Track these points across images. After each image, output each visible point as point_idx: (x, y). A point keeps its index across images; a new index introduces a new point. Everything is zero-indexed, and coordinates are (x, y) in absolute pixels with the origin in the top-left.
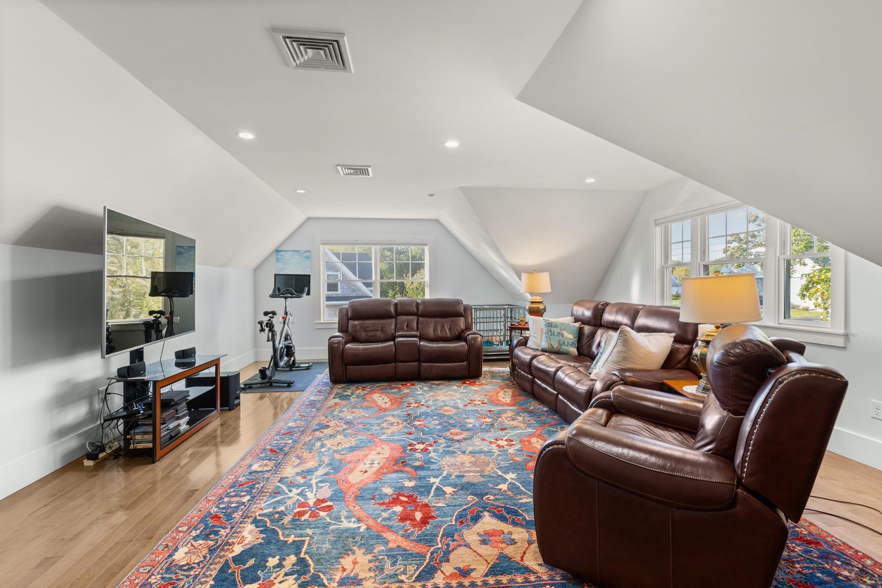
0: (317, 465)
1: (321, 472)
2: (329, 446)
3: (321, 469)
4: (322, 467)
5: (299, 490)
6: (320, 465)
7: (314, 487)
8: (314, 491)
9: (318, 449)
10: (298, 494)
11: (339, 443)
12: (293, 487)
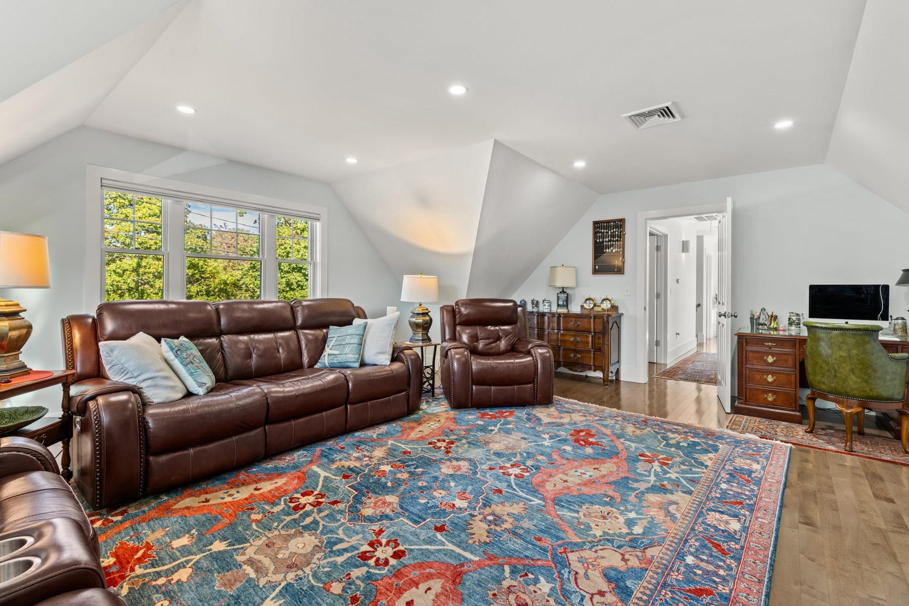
0: (646, 495)
1: (642, 486)
2: (622, 520)
3: (642, 489)
4: (640, 491)
5: (668, 476)
6: (643, 493)
7: (652, 474)
8: (653, 470)
9: (640, 519)
10: (668, 473)
11: (604, 518)
12: (673, 480)
